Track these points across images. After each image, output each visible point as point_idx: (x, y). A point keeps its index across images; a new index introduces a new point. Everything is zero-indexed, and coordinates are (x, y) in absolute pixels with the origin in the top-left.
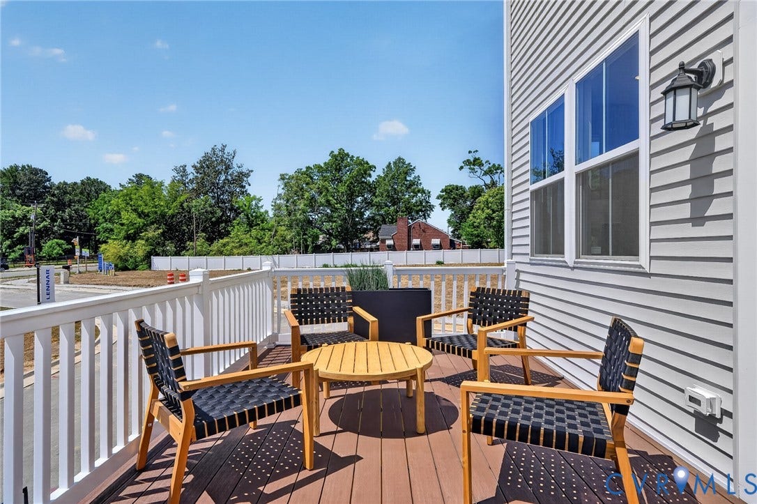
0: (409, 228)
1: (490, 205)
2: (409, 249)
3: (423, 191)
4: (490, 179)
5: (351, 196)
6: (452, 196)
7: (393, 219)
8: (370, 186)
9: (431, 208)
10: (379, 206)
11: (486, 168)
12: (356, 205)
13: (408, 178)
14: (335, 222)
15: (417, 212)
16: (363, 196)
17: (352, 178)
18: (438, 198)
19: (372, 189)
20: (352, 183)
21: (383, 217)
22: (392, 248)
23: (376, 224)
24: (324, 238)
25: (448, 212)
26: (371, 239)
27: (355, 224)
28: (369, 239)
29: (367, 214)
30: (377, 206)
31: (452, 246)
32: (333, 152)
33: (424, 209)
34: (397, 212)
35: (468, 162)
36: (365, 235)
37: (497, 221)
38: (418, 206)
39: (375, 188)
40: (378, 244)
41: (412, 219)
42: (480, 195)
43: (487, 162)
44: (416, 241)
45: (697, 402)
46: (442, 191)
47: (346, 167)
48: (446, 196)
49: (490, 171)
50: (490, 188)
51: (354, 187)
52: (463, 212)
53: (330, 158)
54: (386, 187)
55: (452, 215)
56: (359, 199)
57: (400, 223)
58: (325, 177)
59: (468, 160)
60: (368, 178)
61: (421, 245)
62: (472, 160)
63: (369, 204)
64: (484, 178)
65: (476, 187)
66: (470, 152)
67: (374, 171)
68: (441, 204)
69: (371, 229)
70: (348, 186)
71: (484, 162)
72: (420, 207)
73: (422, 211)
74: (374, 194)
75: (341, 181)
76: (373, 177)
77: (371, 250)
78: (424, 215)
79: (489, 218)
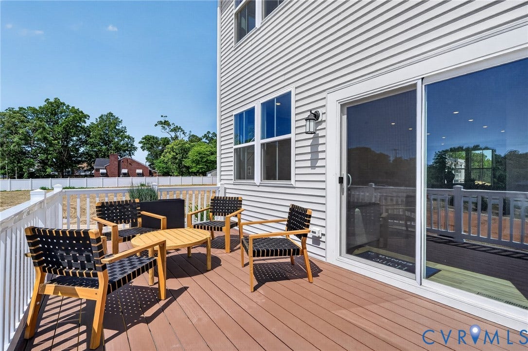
0: (119, 162)
1: (175, 150)
2: (119, 176)
3: (129, 138)
4: (174, 134)
5: (67, 136)
6: (150, 143)
7: (105, 155)
8: (84, 130)
9: (135, 149)
10: (93, 145)
11: (172, 127)
12: (72, 143)
13: (117, 127)
14: (51, 154)
15: (124, 151)
16: (78, 137)
17: (68, 122)
18: (140, 143)
19: (87, 132)
20: (67, 126)
21: (96, 153)
22: (106, 175)
23: (90, 158)
24: (38, 166)
25: (146, 153)
26: (85, 169)
27: (70, 157)
28: (84, 168)
29: (82, 150)
30: (91, 145)
31: (151, 174)
32: (48, 99)
33: (129, 149)
34: (108, 150)
35: (161, 123)
36: (80, 166)
37: (179, 160)
38: (125, 147)
39: (90, 132)
40: (93, 172)
41: (120, 156)
42: (169, 144)
43: (173, 124)
44: (124, 171)
45: (315, 233)
46: (143, 139)
47: (61, 113)
48: (146, 142)
49: (175, 130)
50: (174, 140)
51: (70, 129)
52: (157, 153)
53: (46, 103)
54: (100, 132)
55: (149, 154)
56: (75, 138)
57: (112, 158)
58: (40, 118)
59: (161, 122)
60: (83, 124)
61: (128, 173)
62: (163, 121)
63: (85, 143)
64: (170, 133)
65: (166, 138)
66: (162, 116)
67: (89, 119)
68: (142, 147)
69: (85, 161)
70: (64, 128)
71: (171, 124)
72: (126, 148)
73: (128, 150)
74: (88, 136)
75: (57, 123)
76: (88, 123)
77: (86, 176)
78: (130, 153)
79: (174, 158)
